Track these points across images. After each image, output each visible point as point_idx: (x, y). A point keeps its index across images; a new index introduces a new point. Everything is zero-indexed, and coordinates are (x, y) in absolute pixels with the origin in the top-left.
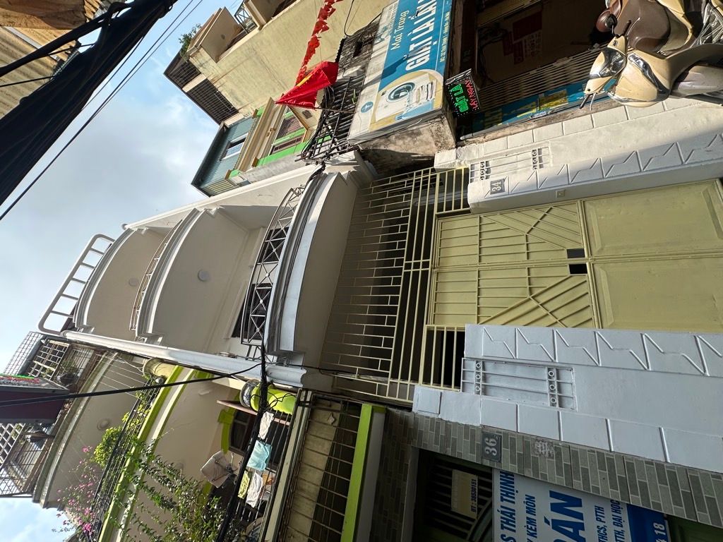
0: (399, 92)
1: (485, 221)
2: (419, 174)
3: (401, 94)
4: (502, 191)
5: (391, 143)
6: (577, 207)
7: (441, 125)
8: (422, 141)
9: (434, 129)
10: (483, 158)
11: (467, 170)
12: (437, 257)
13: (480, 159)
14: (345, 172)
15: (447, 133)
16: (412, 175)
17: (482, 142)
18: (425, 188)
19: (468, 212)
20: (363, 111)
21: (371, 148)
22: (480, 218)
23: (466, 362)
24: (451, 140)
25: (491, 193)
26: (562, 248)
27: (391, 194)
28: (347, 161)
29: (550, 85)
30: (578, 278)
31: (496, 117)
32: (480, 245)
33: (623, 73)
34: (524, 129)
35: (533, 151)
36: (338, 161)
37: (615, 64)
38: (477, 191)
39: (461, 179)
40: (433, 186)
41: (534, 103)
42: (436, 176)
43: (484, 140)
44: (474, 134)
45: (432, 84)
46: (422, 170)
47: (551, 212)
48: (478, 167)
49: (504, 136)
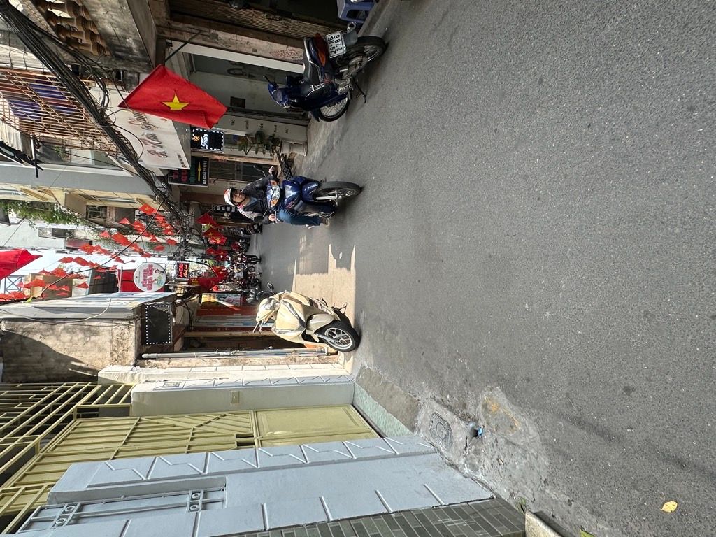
4: (176, 386)
5: (53, 334)
6: (250, 415)
7: (126, 331)
8: (95, 343)
9: (116, 332)
10: (163, 375)
13: (158, 375)
15: (129, 343)
17: (165, 368)
21: (20, 332)
22: (140, 419)
24: (132, 354)
25: (162, 387)
30: (244, 449)
34: (209, 364)
43: (168, 366)
44: (158, 355)
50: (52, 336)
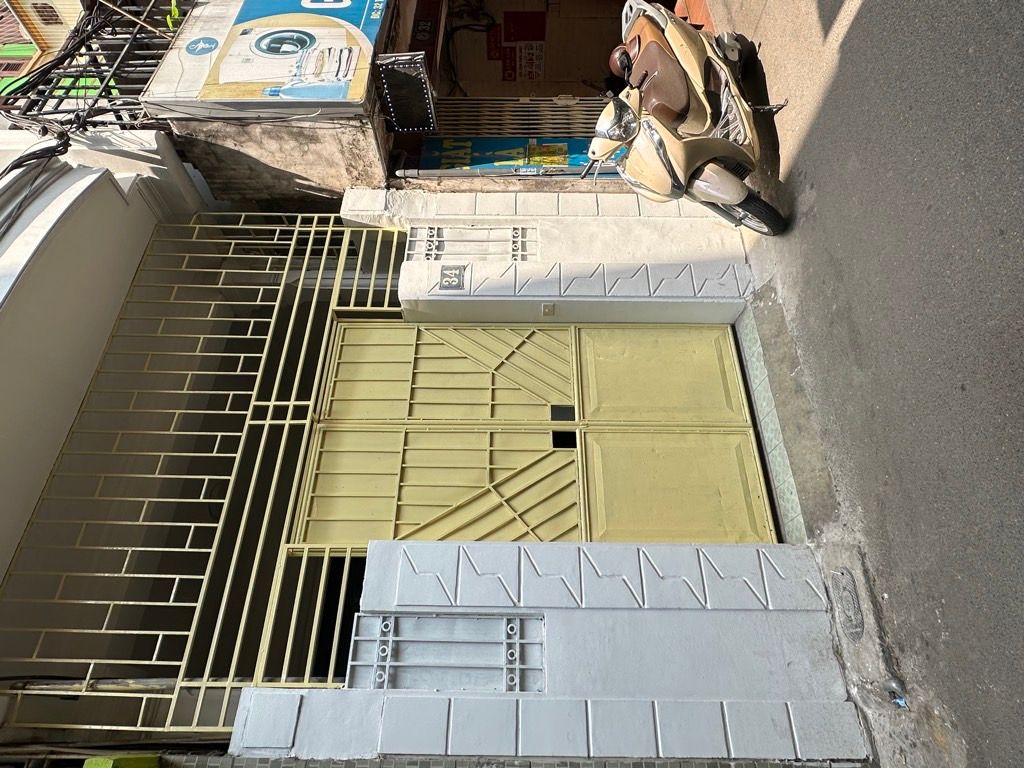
0: (282, 41)
1: (427, 337)
2: (307, 221)
3: (285, 47)
4: (460, 286)
5: (251, 140)
6: (569, 337)
7: (360, 136)
8: (319, 156)
9: (346, 138)
10: (434, 220)
11: (402, 235)
12: (328, 398)
13: (427, 220)
14: (126, 174)
15: (371, 154)
16: (293, 221)
17: (435, 191)
18: (317, 253)
19: (398, 316)
20: (191, 49)
21: (202, 137)
22: (419, 330)
23: (363, 621)
24: (379, 171)
25: (442, 287)
26: (544, 402)
27: (239, 249)
28: (134, 148)
29: (547, 129)
30: (563, 456)
31: (461, 153)
32: (413, 383)
33: (635, 143)
34: (503, 187)
35: (515, 229)
36: (110, 143)
37: (626, 126)
38: (416, 280)
39: (390, 251)
40: (334, 253)
41: (521, 150)
42: (342, 233)
43: (438, 188)
44: (420, 172)
45: (350, 51)
46: (316, 216)
47: (533, 339)
48: (423, 234)
49: (471, 191)
50: (251, 144)
